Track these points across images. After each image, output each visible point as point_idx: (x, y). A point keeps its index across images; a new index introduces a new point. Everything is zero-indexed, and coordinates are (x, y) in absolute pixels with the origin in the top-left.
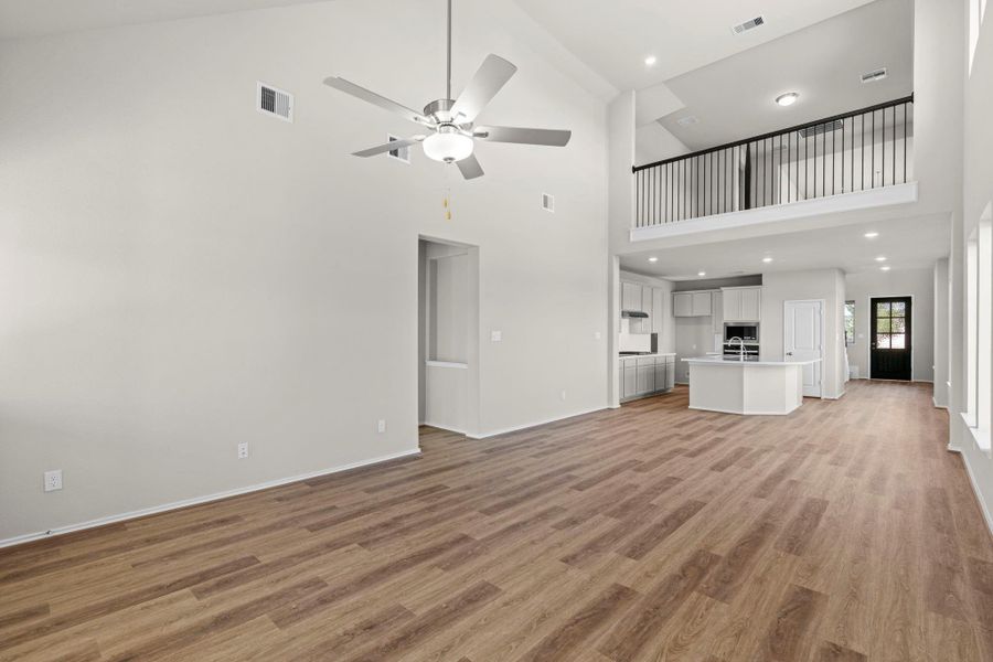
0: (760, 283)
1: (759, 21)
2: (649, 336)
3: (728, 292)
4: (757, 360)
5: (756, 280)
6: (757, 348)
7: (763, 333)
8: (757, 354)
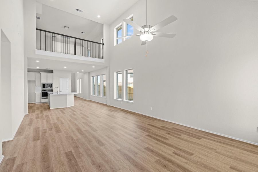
1: (77, 10)
3: (42, 74)
4: (52, 94)
5: (52, 71)
6: (52, 90)
7: (54, 86)
8: (52, 92)
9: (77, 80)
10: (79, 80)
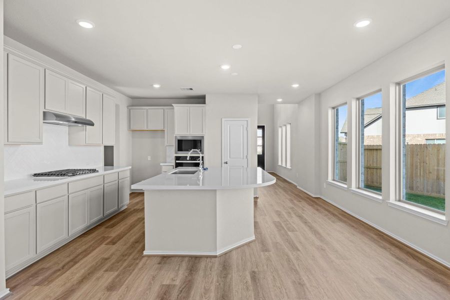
0: (204, 103)
2: (102, 149)
5: (201, 99)
7: (206, 145)
9: (280, 130)
10: (284, 128)
